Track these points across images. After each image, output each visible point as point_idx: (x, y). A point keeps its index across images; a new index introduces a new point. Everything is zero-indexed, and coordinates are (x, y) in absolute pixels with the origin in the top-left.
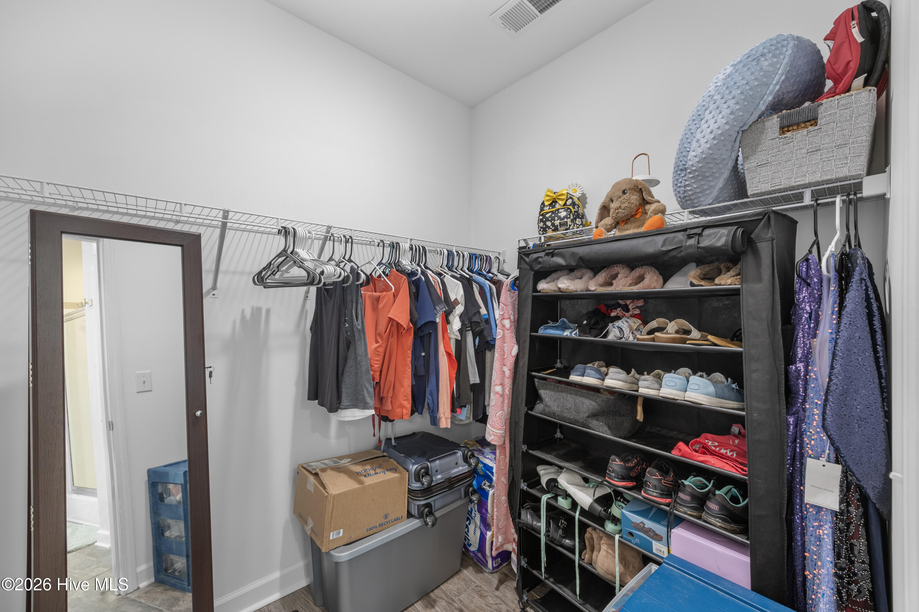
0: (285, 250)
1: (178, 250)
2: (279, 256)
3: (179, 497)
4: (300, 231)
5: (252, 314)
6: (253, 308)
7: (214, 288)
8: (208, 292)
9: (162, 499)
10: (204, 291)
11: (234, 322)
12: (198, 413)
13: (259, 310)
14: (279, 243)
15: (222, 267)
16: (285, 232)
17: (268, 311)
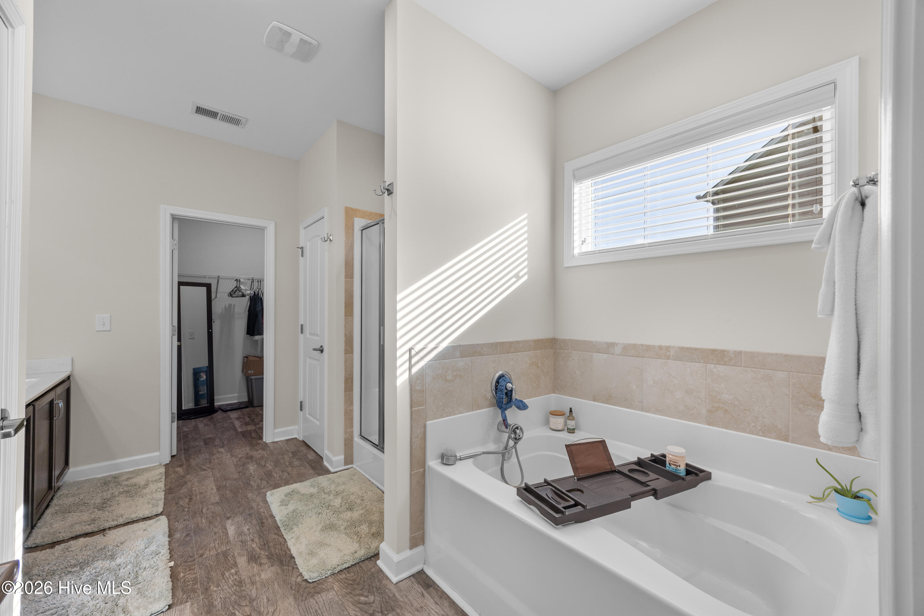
0: (236, 287)
1: (206, 288)
2: (235, 288)
3: (205, 377)
4: (241, 280)
5: (229, 306)
6: (229, 304)
7: (216, 297)
8: (214, 299)
9: (198, 379)
10: (212, 299)
11: (223, 308)
12: (210, 330)
13: (231, 305)
14: (234, 284)
15: (219, 291)
16: (237, 280)
17: (234, 305)
